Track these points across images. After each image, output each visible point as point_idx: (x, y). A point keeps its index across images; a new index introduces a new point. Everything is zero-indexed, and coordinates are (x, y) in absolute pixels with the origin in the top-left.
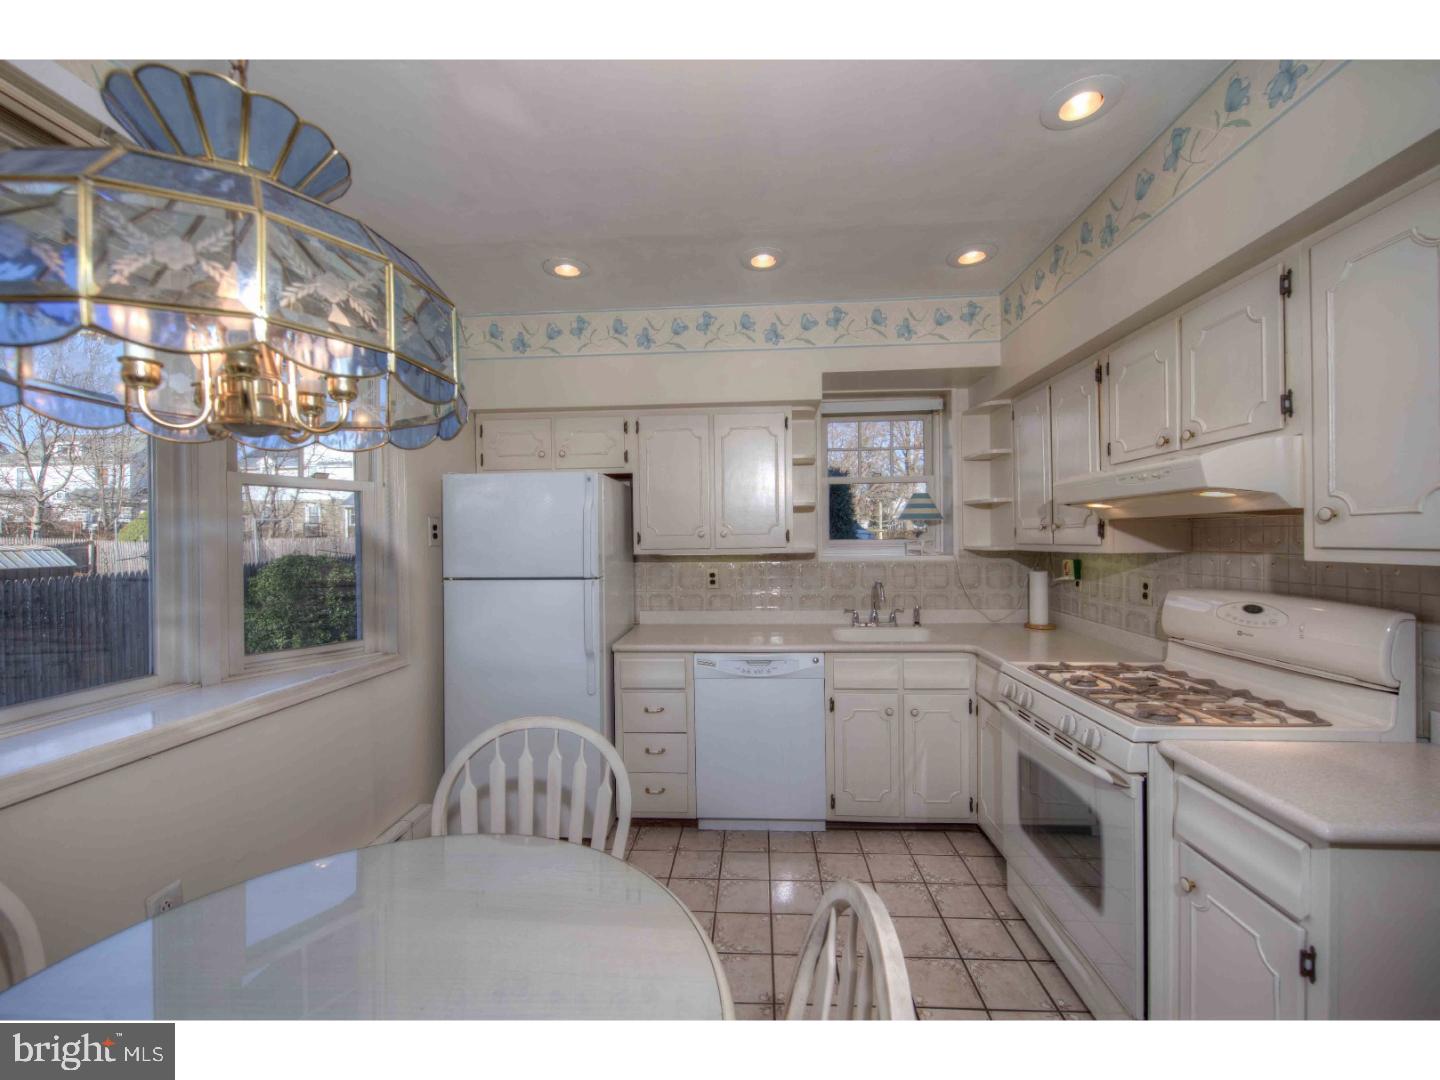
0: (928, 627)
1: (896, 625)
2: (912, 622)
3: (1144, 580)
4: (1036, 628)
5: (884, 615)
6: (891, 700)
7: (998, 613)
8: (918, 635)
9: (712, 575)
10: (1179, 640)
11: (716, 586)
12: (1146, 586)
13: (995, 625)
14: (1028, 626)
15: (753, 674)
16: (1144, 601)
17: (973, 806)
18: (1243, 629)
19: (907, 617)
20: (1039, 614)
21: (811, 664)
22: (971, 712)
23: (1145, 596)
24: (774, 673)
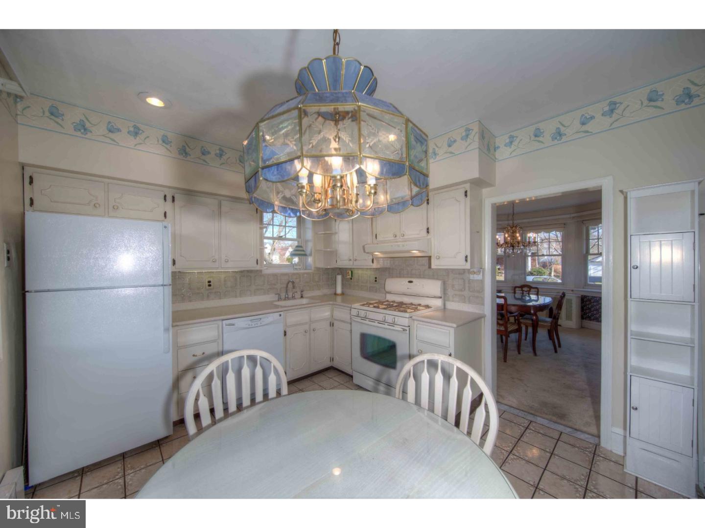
0: (307, 298)
1: (295, 299)
2: (300, 297)
3: (376, 276)
4: (338, 295)
5: (290, 295)
6: (306, 327)
7: (326, 291)
8: (304, 301)
9: (209, 282)
10: (390, 293)
11: (212, 287)
12: (376, 278)
13: (325, 295)
14: (335, 294)
15: (253, 326)
16: (375, 283)
17: (332, 359)
18: (409, 287)
19: (298, 295)
20: (339, 291)
21: (279, 317)
22: (330, 326)
23: (376, 281)
24: (263, 323)
